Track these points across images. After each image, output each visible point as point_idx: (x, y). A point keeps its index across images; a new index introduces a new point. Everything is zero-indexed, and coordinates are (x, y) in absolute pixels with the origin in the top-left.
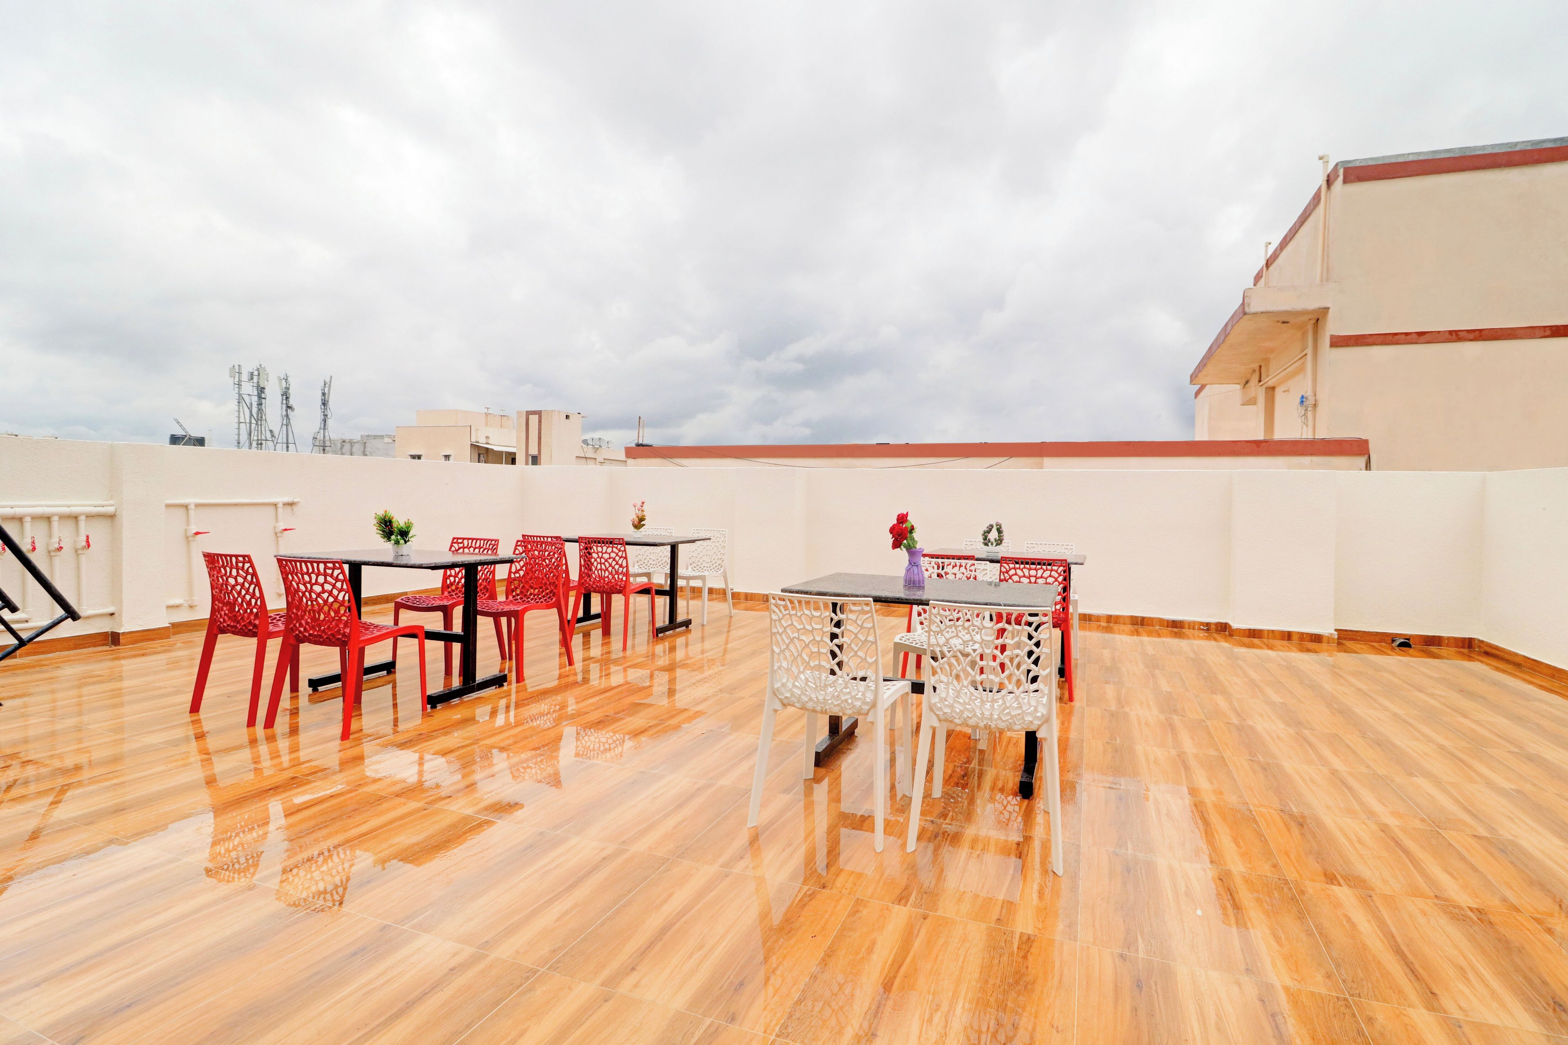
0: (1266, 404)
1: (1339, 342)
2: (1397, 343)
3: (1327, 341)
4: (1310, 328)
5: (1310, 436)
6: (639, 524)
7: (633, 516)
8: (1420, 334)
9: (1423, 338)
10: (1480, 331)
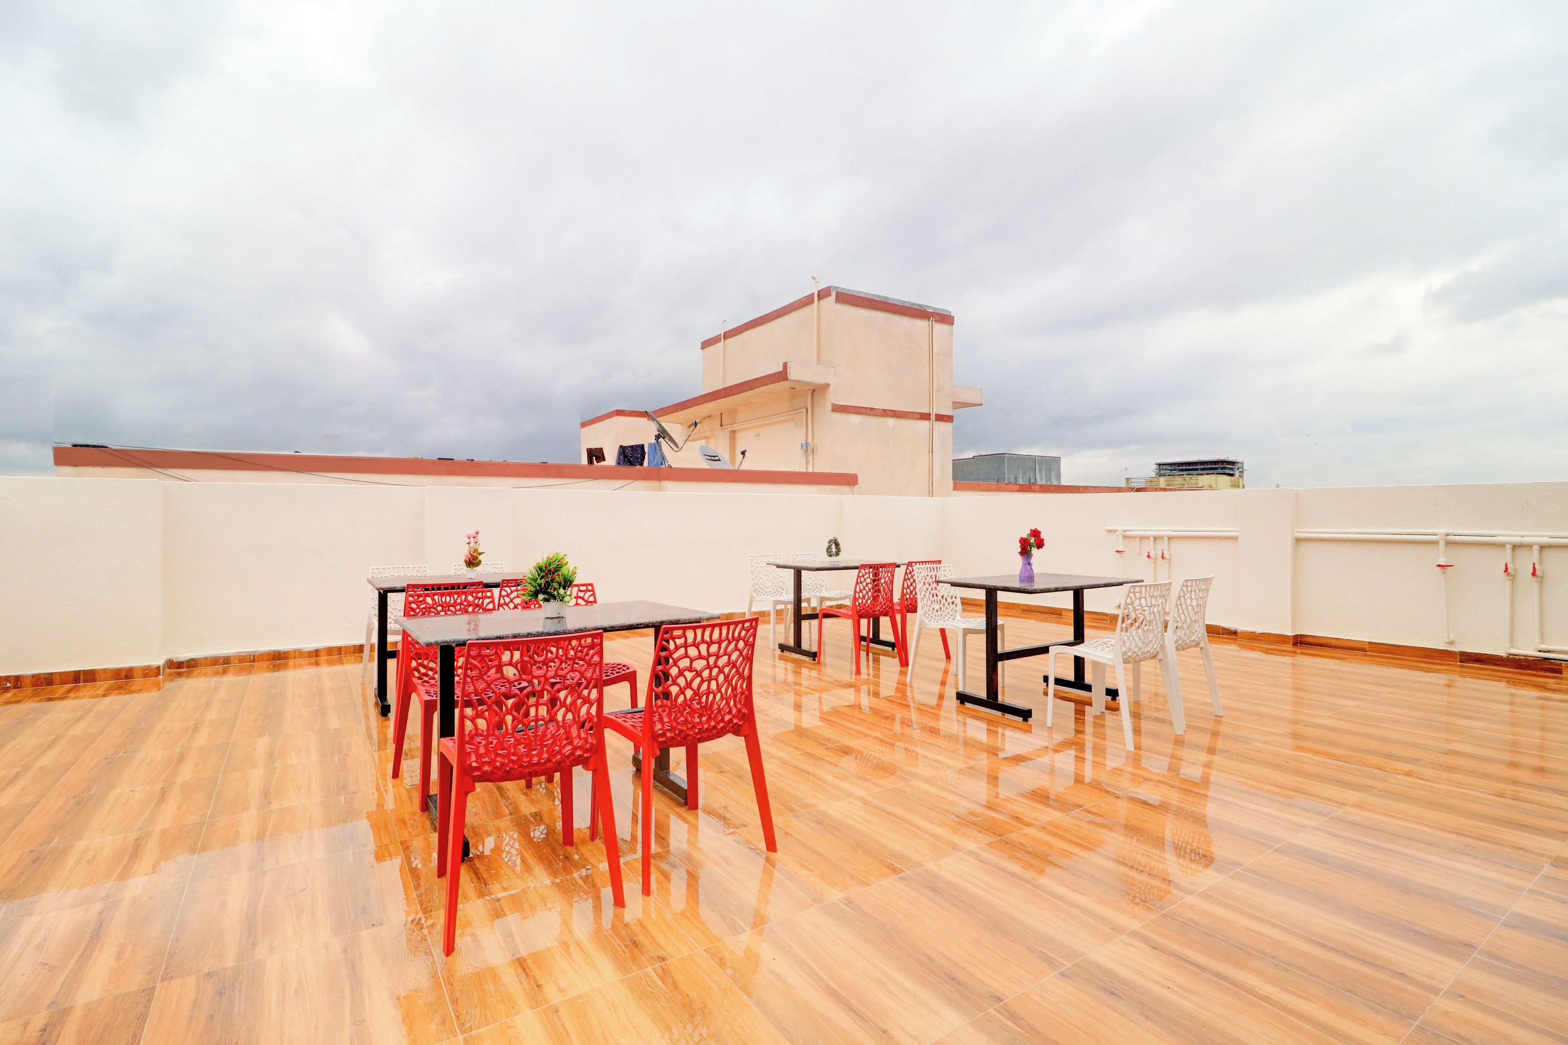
0: (730, 443)
1: (838, 409)
2: (861, 414)
3: (829, 407)
4: (809, 395)
5: (805, 470)
6: (472, 562)
7: (463, 553)
8: (872, 409)
9: (873, 412)
10: (895, 411)
